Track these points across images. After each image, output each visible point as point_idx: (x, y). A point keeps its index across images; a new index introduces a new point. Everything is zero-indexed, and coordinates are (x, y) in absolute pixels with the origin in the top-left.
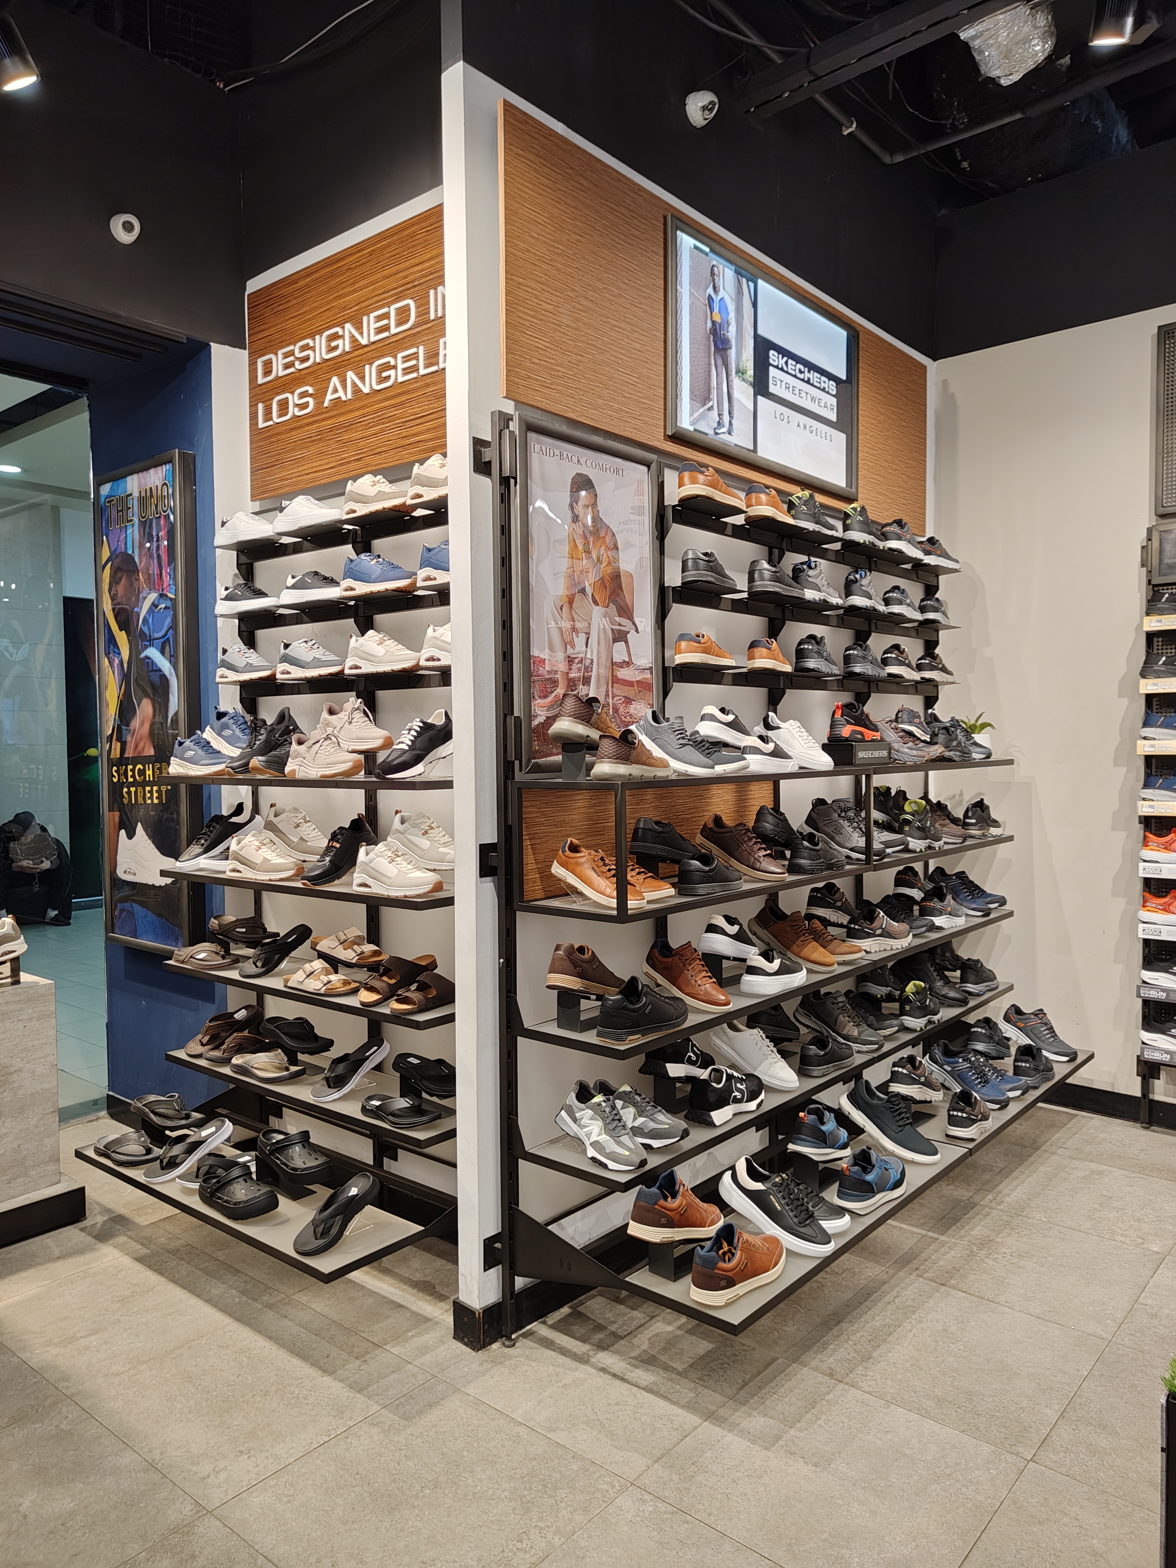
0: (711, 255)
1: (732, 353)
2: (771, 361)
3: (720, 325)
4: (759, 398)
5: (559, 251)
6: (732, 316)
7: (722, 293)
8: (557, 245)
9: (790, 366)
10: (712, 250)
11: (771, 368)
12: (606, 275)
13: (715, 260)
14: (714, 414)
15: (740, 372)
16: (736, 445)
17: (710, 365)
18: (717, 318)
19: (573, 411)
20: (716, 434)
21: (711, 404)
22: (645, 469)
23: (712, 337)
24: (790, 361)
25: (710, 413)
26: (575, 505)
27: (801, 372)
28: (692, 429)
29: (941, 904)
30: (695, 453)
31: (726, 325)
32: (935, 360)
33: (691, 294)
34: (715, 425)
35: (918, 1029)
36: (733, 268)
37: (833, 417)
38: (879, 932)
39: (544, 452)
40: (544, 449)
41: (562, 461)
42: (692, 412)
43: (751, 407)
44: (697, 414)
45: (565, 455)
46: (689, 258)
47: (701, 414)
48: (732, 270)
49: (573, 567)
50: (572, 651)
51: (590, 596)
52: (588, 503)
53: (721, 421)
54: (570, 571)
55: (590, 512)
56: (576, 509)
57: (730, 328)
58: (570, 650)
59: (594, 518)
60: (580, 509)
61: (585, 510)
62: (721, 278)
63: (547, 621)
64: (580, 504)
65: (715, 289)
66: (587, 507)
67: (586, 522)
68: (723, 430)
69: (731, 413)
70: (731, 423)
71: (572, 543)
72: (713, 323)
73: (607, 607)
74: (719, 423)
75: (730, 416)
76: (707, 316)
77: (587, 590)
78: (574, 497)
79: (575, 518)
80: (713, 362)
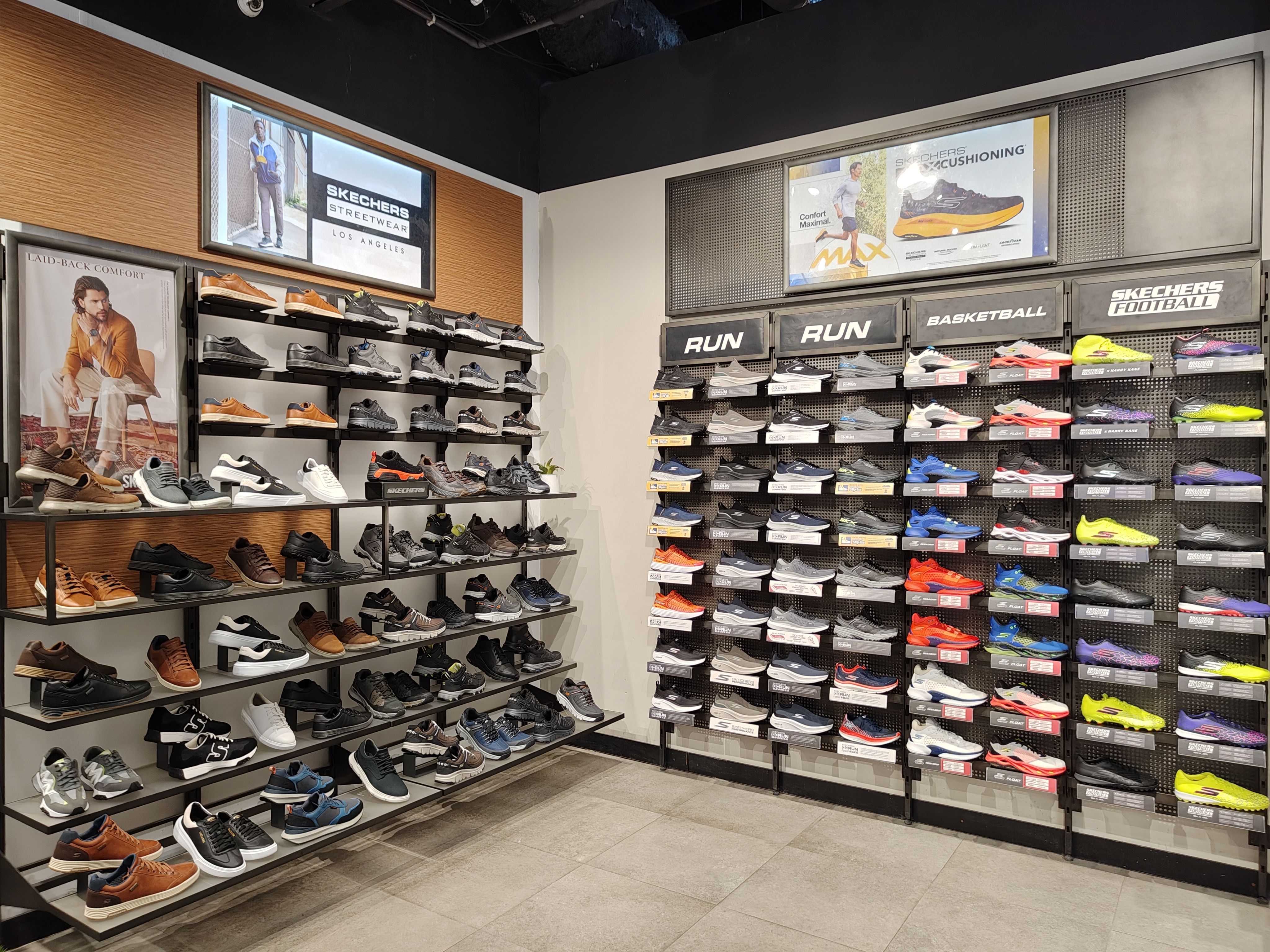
0: (254, 113)
1: (282, 187)
2: (329, 193)
3: (266, 166)
4: (315, 221)
5: (65, 107)
6: (281, 159)
7: (268, 142)
8: (65, 103)
9: (351, 197)
10: (253, 109)
11: (328, 198)
12: (124, 126)
13: (259, 117)
14: (260, 234)
15: (292, 201)
16: (285, 256)
17: (253, 195)
18: (262, 159)
19: (83, 228)
20: (261, 247)
21: (255, 224)
22: (172, 273)
23: (256, 175)
24: (352, 193)
25: (254, 232)
26: (80, 300)
27: (364, 201)
28: (231, 244)
29: (491, 603)
30: (236, 261)
31: (273, 166)
32: (538, 193)
33: (229, 142)
34: (261, 241)
35: (451, 700)
36: (282, 123)
37: (407, 235)
38: (408, 626)
39: (42, 260)
40: (42, 257)
41: (64, 267)
42: (230, 231)
43: (305, 227)
44: (237, 232)
45: (68, 262)
46: (226, 115)
47: (243, 232)
48: (280, 124)
49: (77, 347)
50: (75, 411)
51: (99, 370)
52: (97, 299)
53: (267, 238)
54: (73, 350)
55: (100, 305)
56: (82, 303)
57: (278, 168)
58: (72, 411)
59: (104, 310)
60: (87, 303)
61: (93, 304)
62: (267, 130)
63: (43, 389)
64: (87, 299)
65: (259, 138)
66: (96, 301)
67: (94, 313)
68: (269, 244)
69: (279, 232)
70: (279, 239)
71: (76, 328)
72: (258, 164)
73: (120, 377)
74: (265, 239)
75: (278, 234)
76: (250, 159)
77: (94, 365)
78: (79, 294)
79: (81, 310)
80: (257, 193)
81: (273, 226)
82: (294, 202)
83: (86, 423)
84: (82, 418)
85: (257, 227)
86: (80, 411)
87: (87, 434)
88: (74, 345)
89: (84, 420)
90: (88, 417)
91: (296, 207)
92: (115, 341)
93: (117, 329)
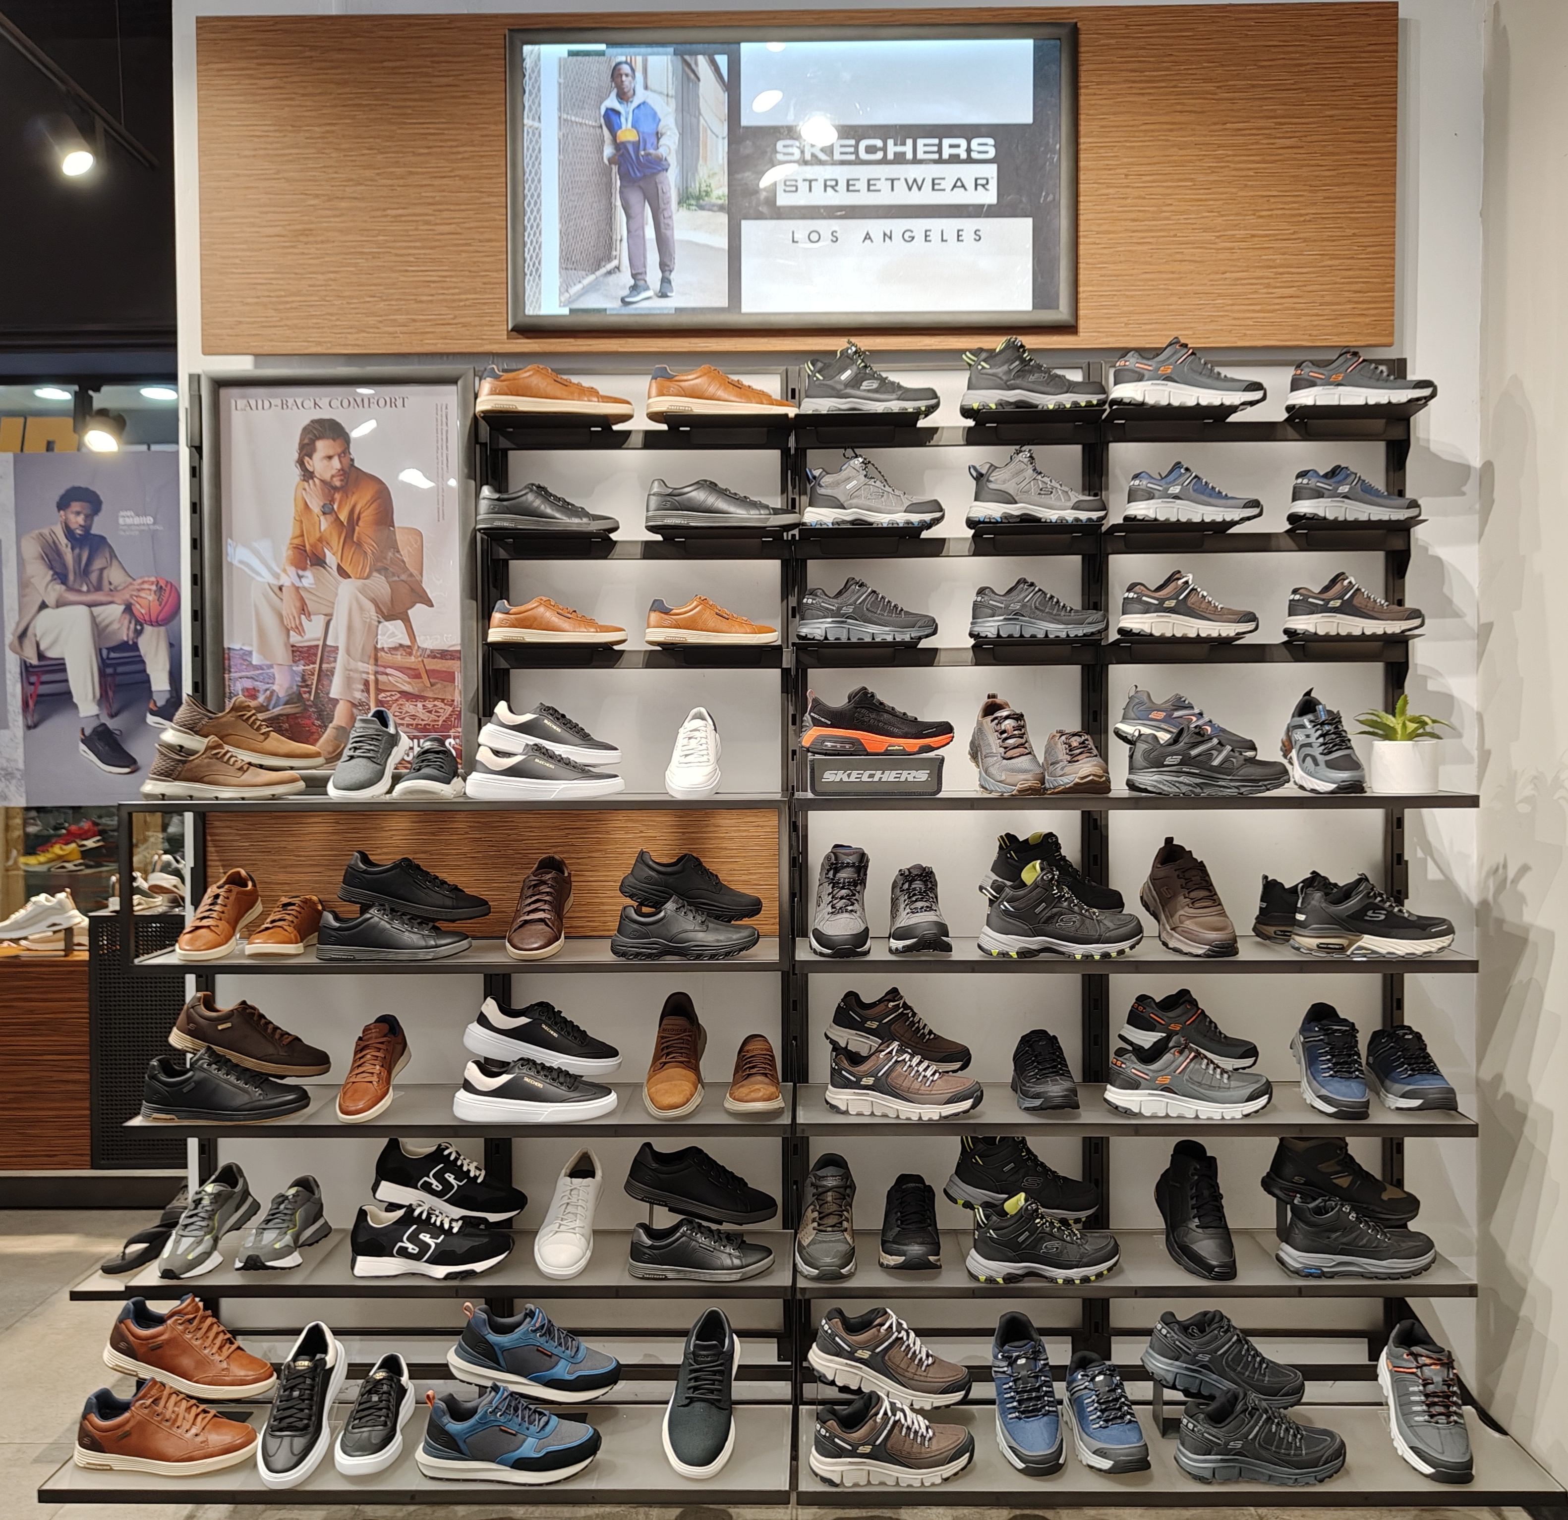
0: (611, 51)
1: (671, 180)
3: (636, 145)
4: (746, 225)
6: (669, 122)
7: (641, 96)
9: (833, 150)
10: (608, 43)
13: (619, 55)
14: (625, 279)
15: (694, 199)
16: (681, 310)
17: (610, 209)
18: (627, 134)
19: (319, 343)
20: (629, 304)
21: (615, 263)
23: (615, 169)
25: (612, 279)
27: (870, 150)
28: (565, 311)
30: (579, 342)
31: (652, 140)
33: (562, 122)
34: (626, 292)
36: (671, 49)
39: (254, 407)
40: (253, 403)
41: (285, 411)
42: (565, 286)
43: (722, 242)
44: (579, 287)
45: (291, 401)
46: (556, 74)
47: (590, 284)
48: (666, 54)
49: (302, 535)
50: (299, 638)
51: (335, 568)
52: (331, 453)
53: (641, 283)
54: (296, 541)
55: (336, 463)
56: (310, 465)
57: (663, 141)
58: (295, 638)
59: (342, 469)
60: (317, 463)
61: (325, 462)
62: (639, 75)
63: (256, 606)
64: (317, 456)
65: (623, 96)
66: (330, 458)
67: (327, 477)
68: (644, 295)
69: (665, 266)
70: (665, 281)
71: (301, 505)
72: (619, 146)
73: (367, 578)
74: (635, 289)
75: (663, 271)
76: (603, 141)
77: (327, 561)
78: (306, 449)
79: (308, 475)
80: (619, 203)
81: (653, 257)
82: (699, 198)
83: (316, 655)
84: (310, 647)
85: (618, 268)
86: (306, 637)
87: (316, 673)
88: (298, 533)
89: (312, 651)
90: (317, 646)
91: (701, 208)
92: (359, 518)
93: (362, 499)
